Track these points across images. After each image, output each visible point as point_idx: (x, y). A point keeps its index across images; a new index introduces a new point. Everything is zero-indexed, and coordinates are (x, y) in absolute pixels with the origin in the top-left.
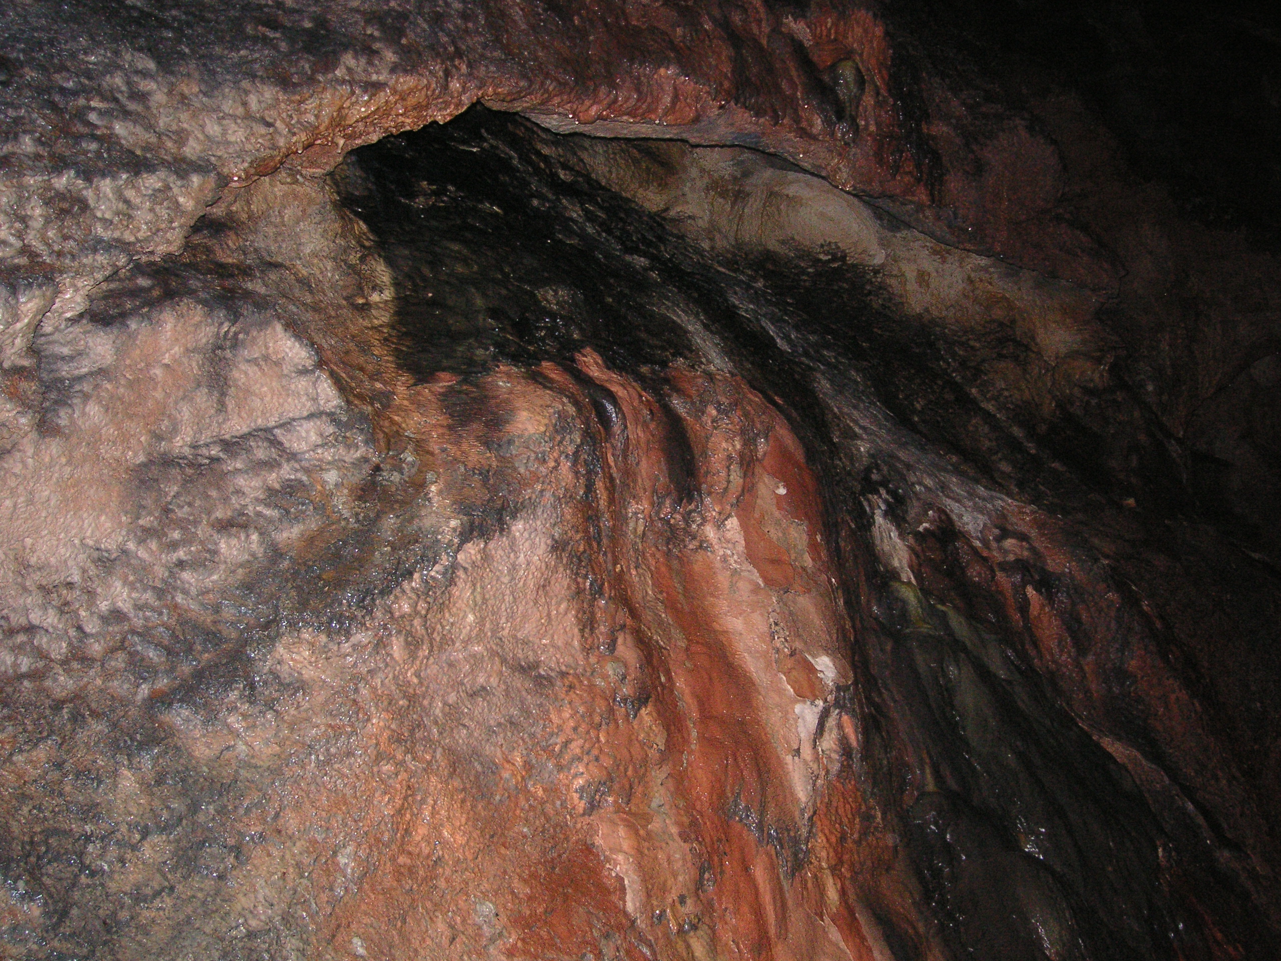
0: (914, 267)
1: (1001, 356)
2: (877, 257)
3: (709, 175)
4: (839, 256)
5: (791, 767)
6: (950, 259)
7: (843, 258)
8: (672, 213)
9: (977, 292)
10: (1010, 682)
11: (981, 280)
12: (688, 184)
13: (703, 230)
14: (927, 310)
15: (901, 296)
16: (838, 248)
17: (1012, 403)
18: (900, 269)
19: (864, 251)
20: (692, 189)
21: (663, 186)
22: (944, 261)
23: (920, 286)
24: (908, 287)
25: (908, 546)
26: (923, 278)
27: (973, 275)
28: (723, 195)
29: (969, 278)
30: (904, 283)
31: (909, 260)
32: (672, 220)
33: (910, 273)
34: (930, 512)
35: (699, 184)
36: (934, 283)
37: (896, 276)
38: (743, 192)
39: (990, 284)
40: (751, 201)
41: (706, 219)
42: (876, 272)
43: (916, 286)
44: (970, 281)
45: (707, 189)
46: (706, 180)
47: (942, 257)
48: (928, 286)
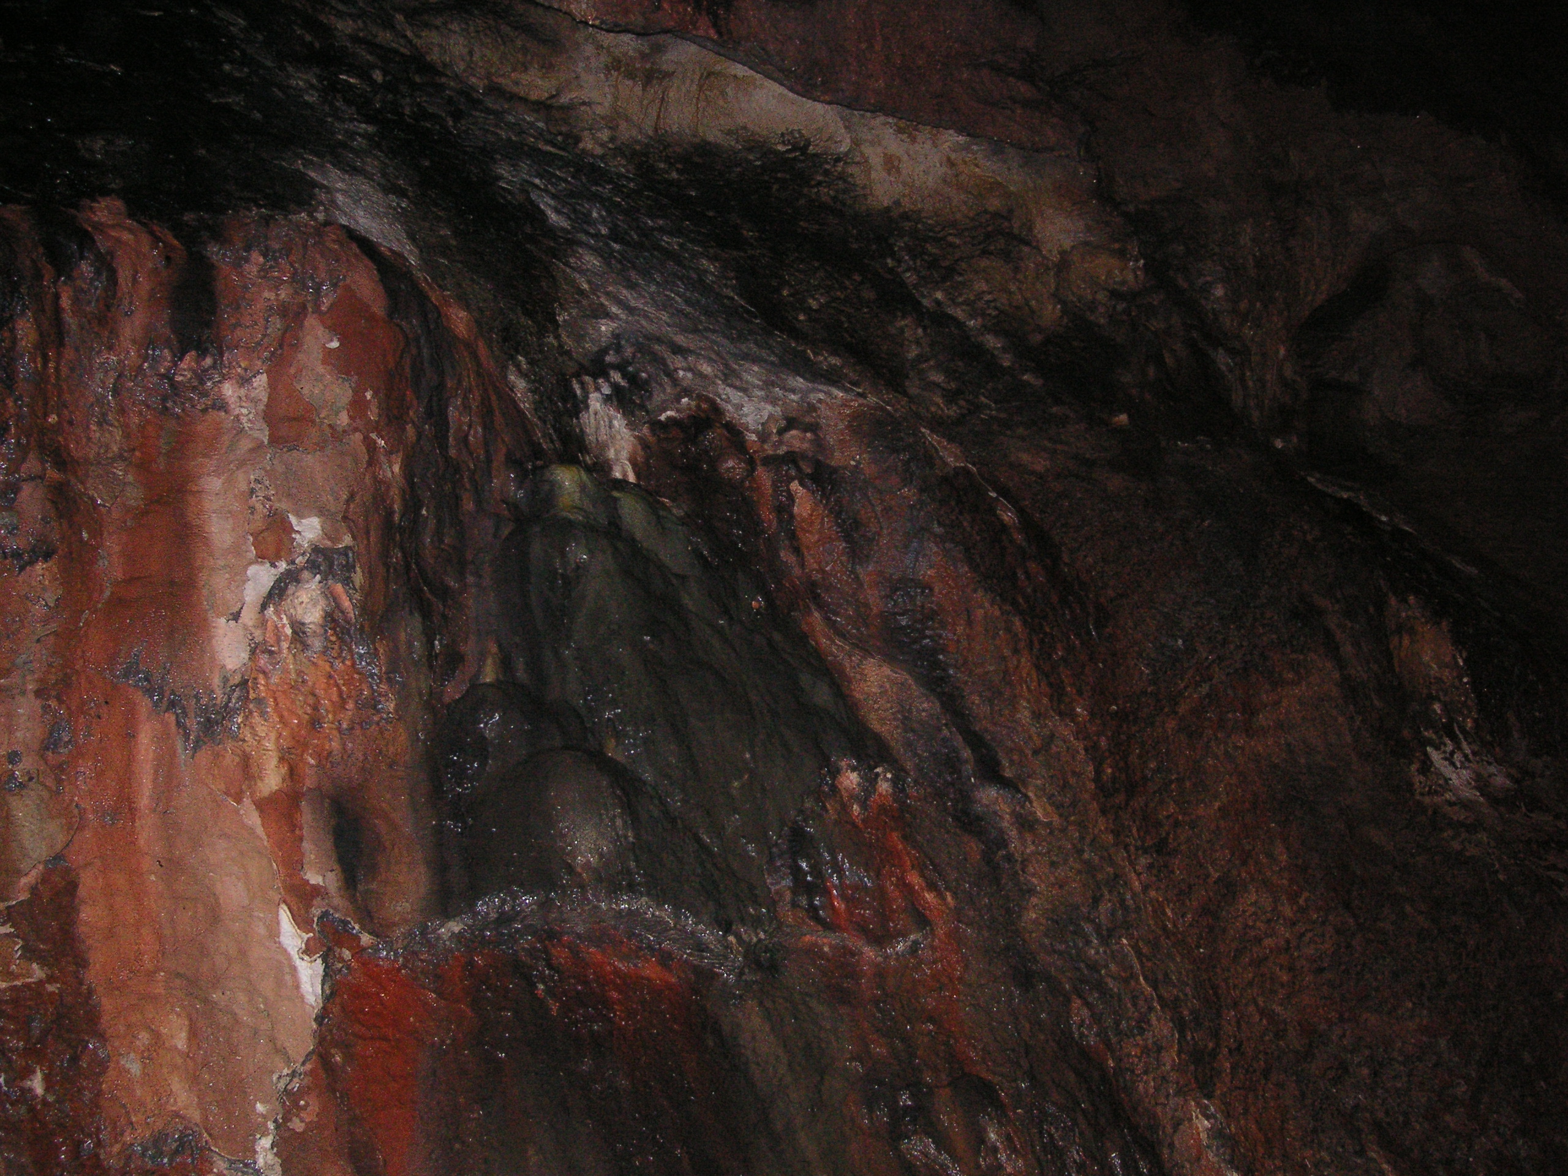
0: (879, 150)
1: (985, 253)
2: (844, 144)
3: (608, 51)
4: (801, 146)
5: (221, 632)
6: (920, 137)
7: (804, 150)
8: (564, 100)
9: (962, 178)
10: (683, 578)
11: (965, 162)
12: (581, 65)
13: (603, 118)
14: (897, 203)
15: (864, 187)
16: (802, 135)
17: (996, 308)
18: (862, 155)
19: (830, 138)
20: (587, 69)
21: (548, 68)
22: (914, 140)
23: (889, 174)
24: (873, 175)
25: (636, 437)
26: (891, 164)
27: (953, 156)
28: (631, 75)
29: (949, 159)
30: (868, 172)
31: (872, 143)
32: (562, 108)
33: (876, 159)
34: (685, 400)
35: (594, 64)
36: (906, 166)
37: (858, 163)
38: (659, 71)
39: (977, 166)
40: (676, 82)
41: (606, 104)
42: (838, 160)
43: (884, 174)
44: (951, 163)
45: (607, 69)
46: (604, 59)
47: (910, 135)
48: (898, 171)
